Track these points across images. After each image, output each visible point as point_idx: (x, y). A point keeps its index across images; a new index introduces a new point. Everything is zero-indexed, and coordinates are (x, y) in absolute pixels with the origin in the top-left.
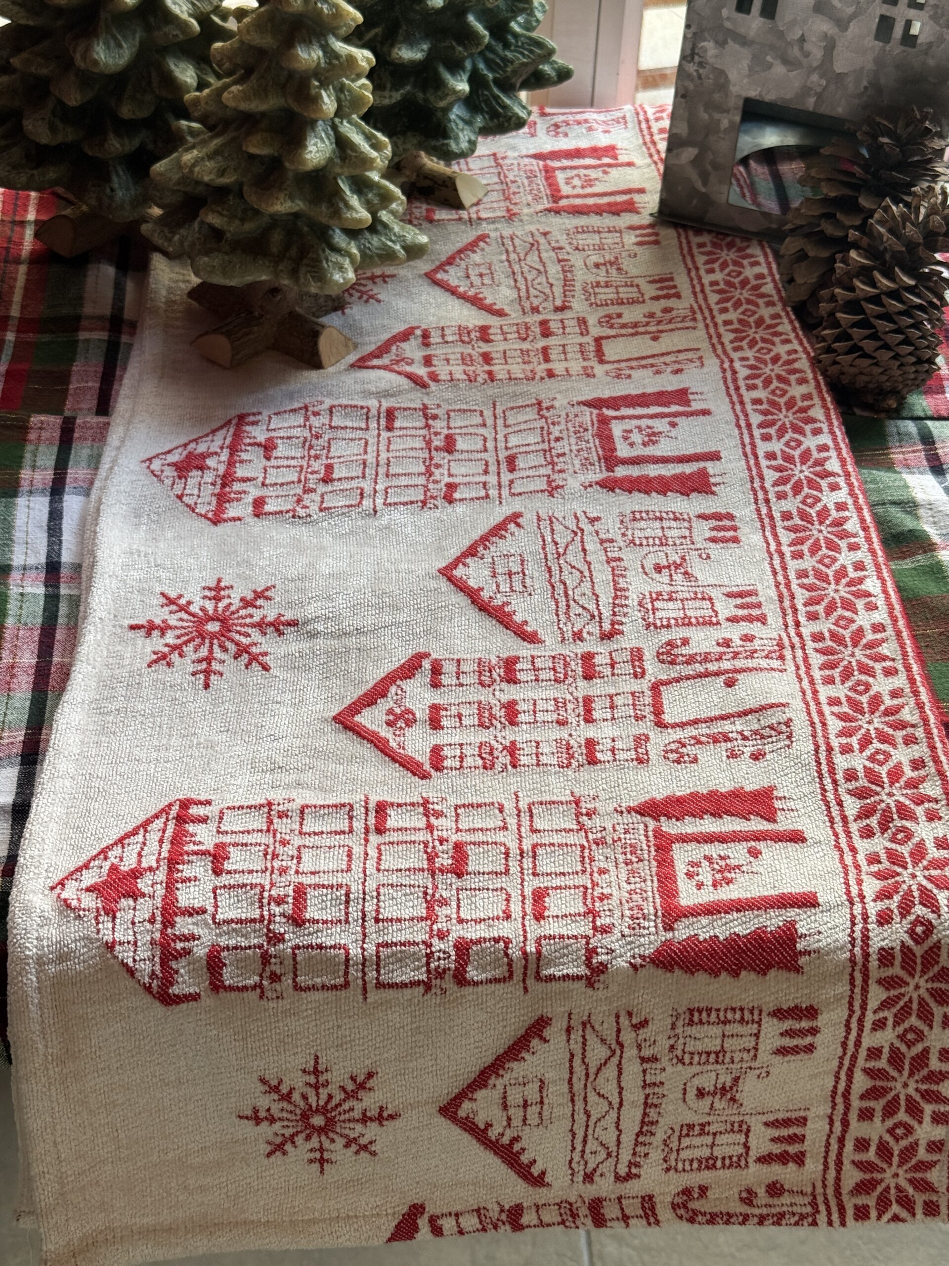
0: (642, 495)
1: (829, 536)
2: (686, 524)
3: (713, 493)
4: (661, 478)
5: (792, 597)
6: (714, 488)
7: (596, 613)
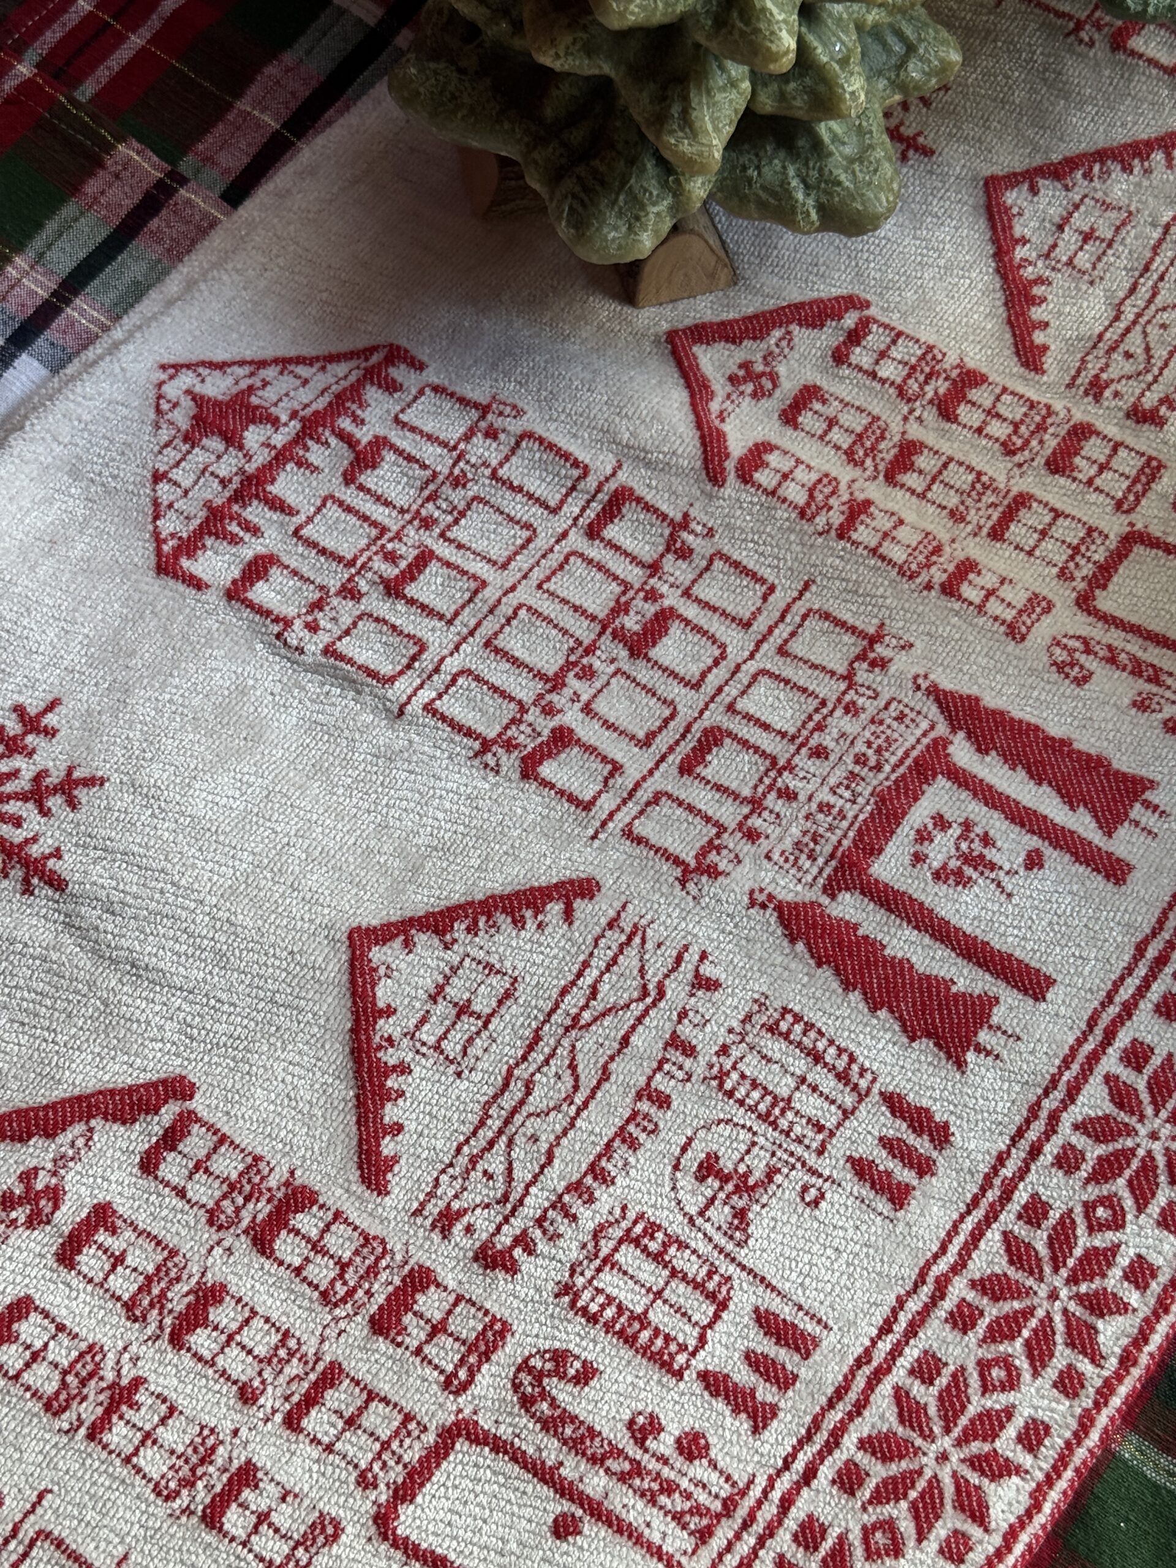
0: (835, 985)
1: (1058, 1319)
2: (849, 1100)
3: (960, 1065)
4: (902, 966)
5: (860, 1407)
6: (970, 1056)
7: (514, 1197)
